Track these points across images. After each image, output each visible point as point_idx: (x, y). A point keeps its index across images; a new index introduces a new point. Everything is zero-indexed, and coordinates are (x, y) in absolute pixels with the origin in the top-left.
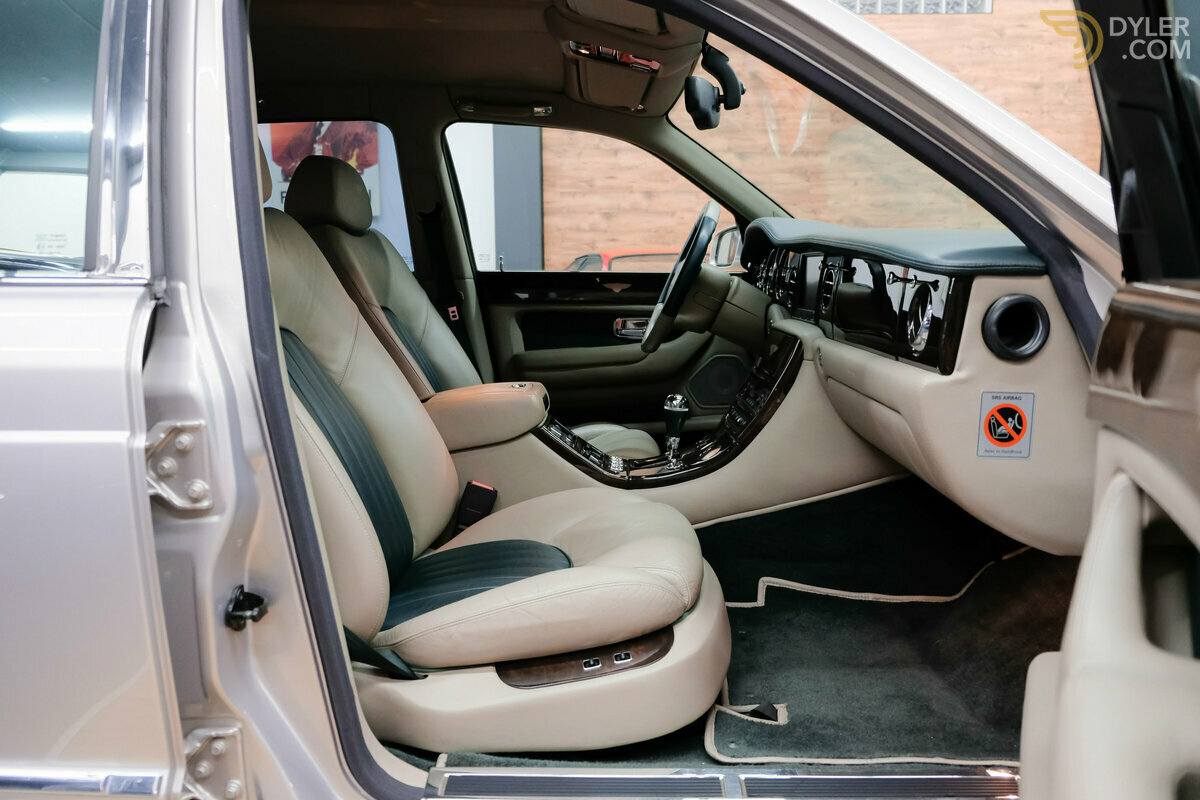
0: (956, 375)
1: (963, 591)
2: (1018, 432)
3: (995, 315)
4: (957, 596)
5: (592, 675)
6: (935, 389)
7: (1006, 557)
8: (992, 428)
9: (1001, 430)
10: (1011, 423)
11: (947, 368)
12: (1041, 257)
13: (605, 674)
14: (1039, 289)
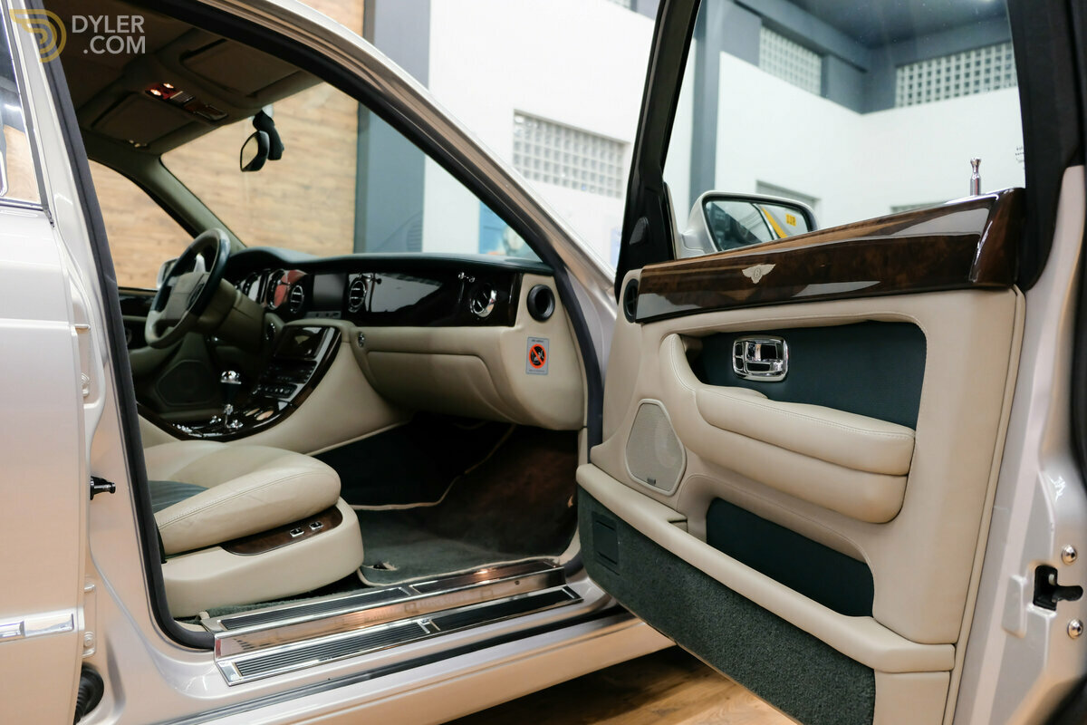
0: (517, 327)
1: (443, 498)
2: (543, 360)
3: (534, 295)
4: (439, 502)
5: (299, 539)
6: (506, 334)
7: (466, 472)
8: (532, 357)
9: (536, 359)
10: (540, 354)
11: (511, 323)
12: (550, 266)
13: (307, 537)
14: (549, 282)
